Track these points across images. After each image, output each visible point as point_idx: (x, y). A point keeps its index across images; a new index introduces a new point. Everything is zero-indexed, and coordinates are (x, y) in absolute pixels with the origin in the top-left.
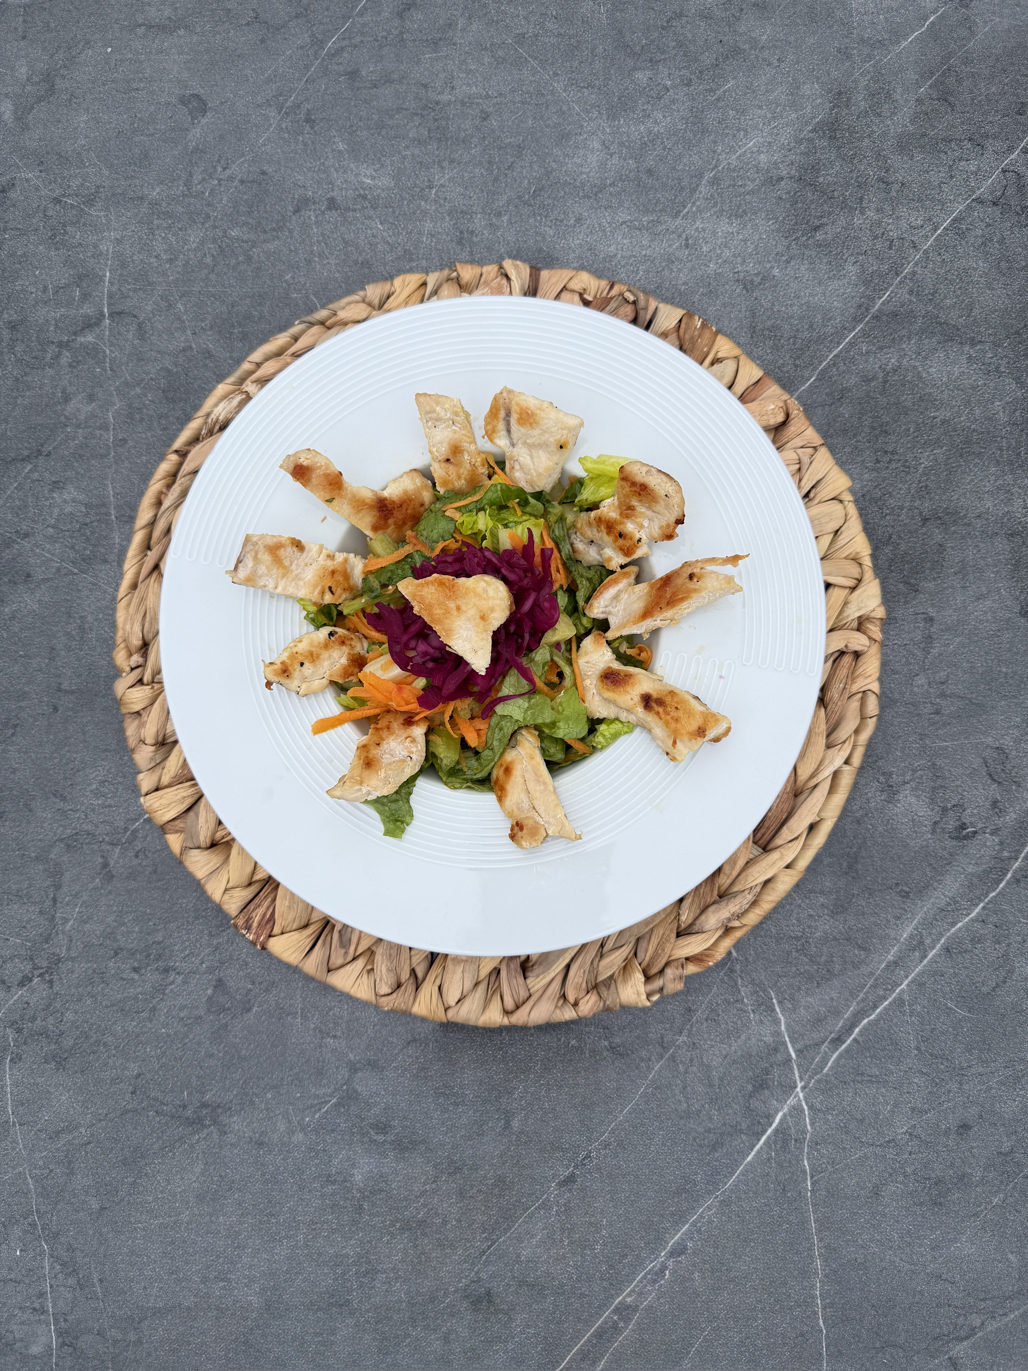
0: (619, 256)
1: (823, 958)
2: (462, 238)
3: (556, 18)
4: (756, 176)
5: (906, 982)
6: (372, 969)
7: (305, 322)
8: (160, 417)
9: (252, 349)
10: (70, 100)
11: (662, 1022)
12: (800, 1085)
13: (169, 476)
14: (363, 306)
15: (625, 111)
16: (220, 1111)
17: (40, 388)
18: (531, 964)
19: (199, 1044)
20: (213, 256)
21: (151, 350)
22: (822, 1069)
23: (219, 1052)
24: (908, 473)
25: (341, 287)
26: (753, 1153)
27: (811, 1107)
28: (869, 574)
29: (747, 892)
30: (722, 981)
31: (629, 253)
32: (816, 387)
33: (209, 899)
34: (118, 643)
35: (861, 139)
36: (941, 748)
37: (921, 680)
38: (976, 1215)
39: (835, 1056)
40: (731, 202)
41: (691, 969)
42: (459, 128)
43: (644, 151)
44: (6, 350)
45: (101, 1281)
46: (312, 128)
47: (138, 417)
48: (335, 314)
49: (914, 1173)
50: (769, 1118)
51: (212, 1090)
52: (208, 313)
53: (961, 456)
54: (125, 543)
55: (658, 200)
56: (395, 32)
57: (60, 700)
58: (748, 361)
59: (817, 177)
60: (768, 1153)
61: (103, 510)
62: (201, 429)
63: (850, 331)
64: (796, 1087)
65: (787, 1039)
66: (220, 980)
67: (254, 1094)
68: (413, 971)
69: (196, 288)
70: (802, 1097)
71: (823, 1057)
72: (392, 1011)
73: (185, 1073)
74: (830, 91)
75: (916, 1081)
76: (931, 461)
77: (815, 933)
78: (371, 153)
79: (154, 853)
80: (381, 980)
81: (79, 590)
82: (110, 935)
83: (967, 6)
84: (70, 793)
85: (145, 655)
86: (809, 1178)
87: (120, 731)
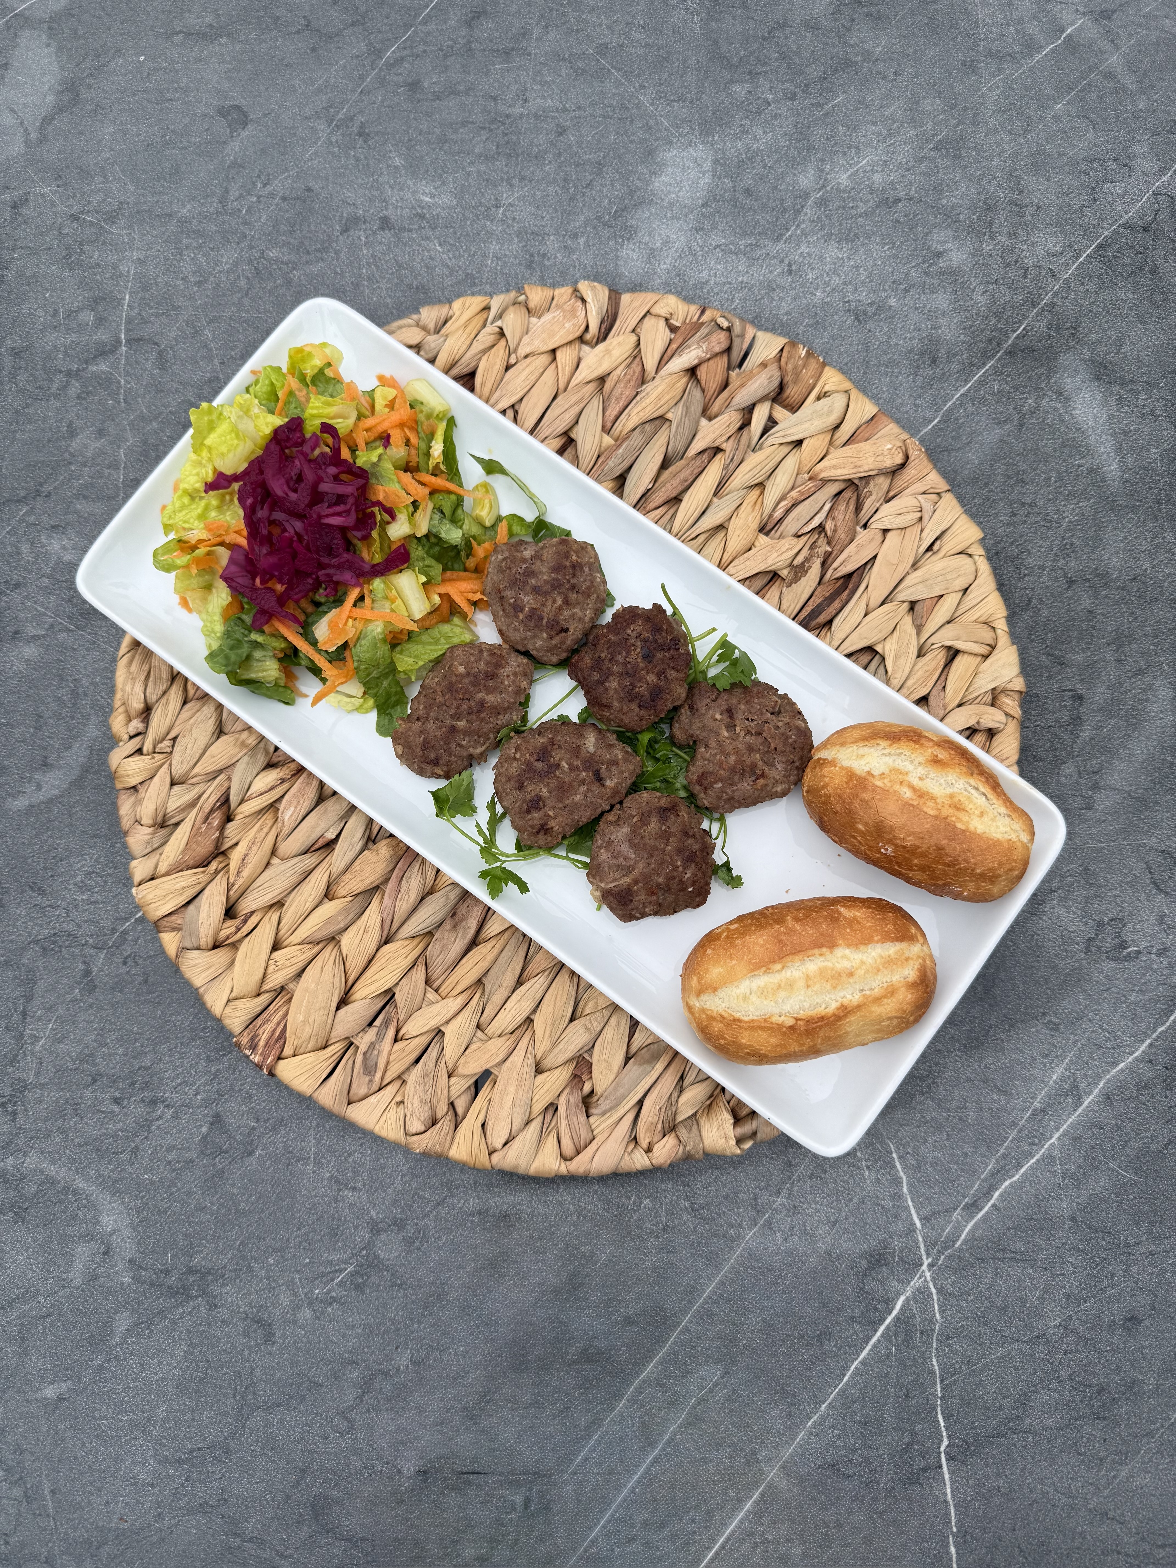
0: (712, 282)
1: (955, 1103)
2: (532, 262)
3: (643, 28)
4: (870, 197)
5: (1057, 1136)
6: (402, 1102)
10: (96, 111)
11: (756, 1179)
12: (926, 1262)
14: (417, 329)
15: (720, 126)
16: (210, 1278)
17: (43, 422)
18: (595, 1099)
19: (189, 1193)
20: (248, 278)
21: (172, 381)
22: (954, 1242)
23: (213, 1204)
24: (1050, 528)
25: (392, 313)
26: (868, 1348)
27: (940, 1291)
28: (1004, 639)
31: (723, 280)
32: (941, 429)
33: (208, 1014)
34: (116, 708)
35: (990, 159)
36: (1095, 851)
37: (1069, 769)
38: (1150, 1434)
39: (970, 1226)
40: (841, 225)
42: (532, 143)
43: (741, 169)
44: (6, 379)
45: (53, 1492)
46: (365, 142)
47: (153, 454)
49: (1071, 1378)
50: (889, 1304)
51: (201, 1252)
52: (239, 340)
53: (1112, 509)
55: (757, 223)
56: (462, 41)
57: (45, 776)
58: (861, 395)
59: (940, 199)
60: (887, 1348)
63: (979, 368)
64: (921, 1265)
65: (910, 1203)
66: (217, 1116)
67: (252, 1257)
68: (452, 1105)
69: (228, 313)
70: (929, 1278)
71: (955, 1228)
72: (426, 1155)
73: (170, 1229)
74: (954, 106)
75: (1070, 1260)
76: (1077, 515)
77: (944, 1072)
78: (431, 169)
79: (145, 960)
80: (412, 1115)
81: (74, 650)
82: (89, 1058)
83: (1109, 18)
84: (50, 886)
85: (146, 722)
86: (938, 1381)
87: (113, 813)
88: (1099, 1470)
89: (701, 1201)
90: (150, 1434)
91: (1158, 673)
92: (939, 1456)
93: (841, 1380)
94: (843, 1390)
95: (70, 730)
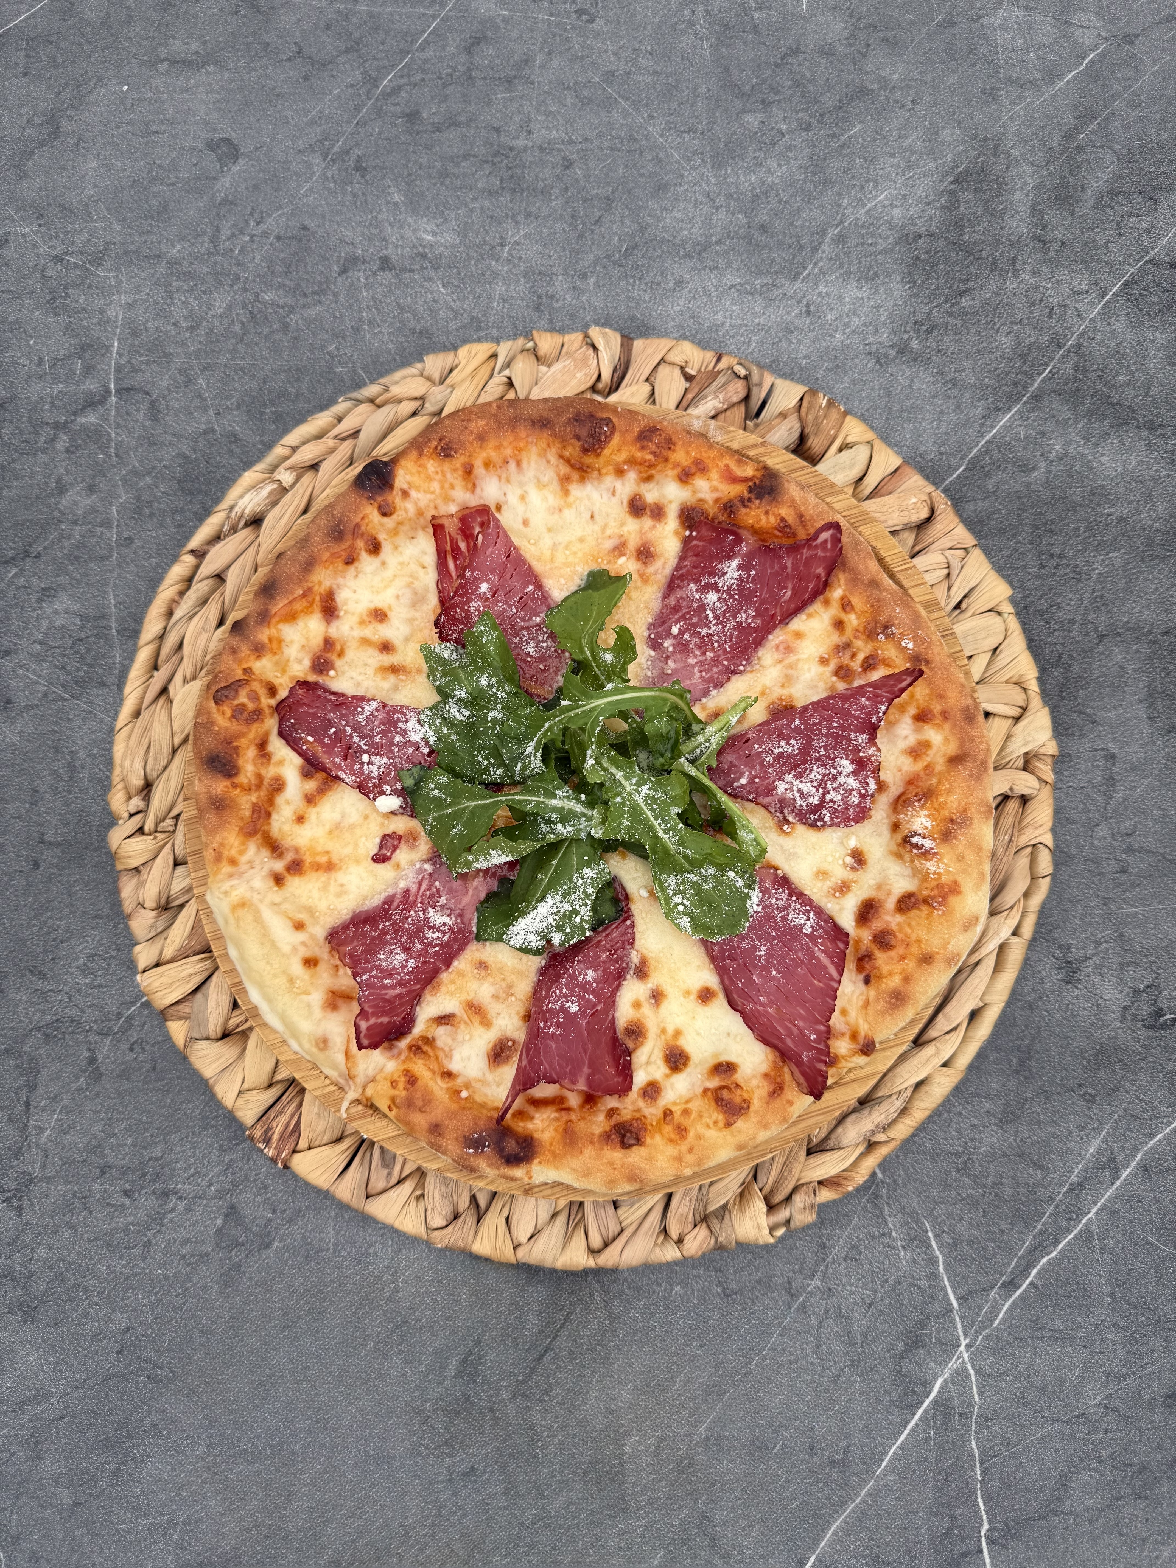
0: (728, 324)
1: (990, 1180)
2: (540, 304)
3: (651, 54)
4: (889, 233)
5: (1094, 1210)
6: (422, 1196)
7: (351, 399)
8: (174, 512)
9: (286, 431)
10: (78, 145)
11: (789, 1262)
12: (964, 1343)
13: (183, 581)
14: (421, 380)
15: (733, 158)
17: (31, 478)
19: (204, 1288)
20: (242, 323)
21: (166, 433)
22: (992, 1321)
24: (1079, 580)
25: (395, 360)
26: (906, 1432)
27: (978, 1372)
28: (1036, 701)
29: (894, 1098)
30: (865, 1209)
31: (739, 322)
32: (967, 478)
33: (219, 1104)
34: (115, 783)
35: (1012, 191)
36: (1129, 915)
37: (1102, 831)
39: (1007, 1305)
40: (860, 262)
41: (826, 1195)
42: (537, 177)
43: (756, 204)
46: (363, 177)
47: (147, 511)
48: (387, 389)
49: (1112, 1457)
50: (926, 1385)
52: (235, 389)
53: (1142, 560)
54: (127, 662)
55: (774, 260)
56: (461, 69)
57: (42, 854)
58: (883, 446)
59: (961, 235)
60: (925, 1431)
61: (102, 623)
62: (223, 526)
63: (1005, 413)
64: (959, 1346)
65: (947, 1283)
66: (232, 1207)
68: (474, 1198)
69: (222, 360)
70: (967, 1359)
71: (992, 1307)
72: (447, 1249)
73: (186, 1326)
74: (974, 137)
75: (1110, 1337)
76: (1107, 566)
77: (979, 1148)
78: (432, 206)
79: (153, 1046)
80: (433, 1209)
81: (69, 720)
82: (96, 1149)
83: (1132, 43)
84: (51, 970)
85: (147, 798)
86: (978, 1464)
87: (116, 892)
88: (1142, 1551)
89: (733, 1286)
90: (171, 1538)
92: (980, 1541)
93: (880, 1466)
94: (882, 1477)
95: (68, 805)
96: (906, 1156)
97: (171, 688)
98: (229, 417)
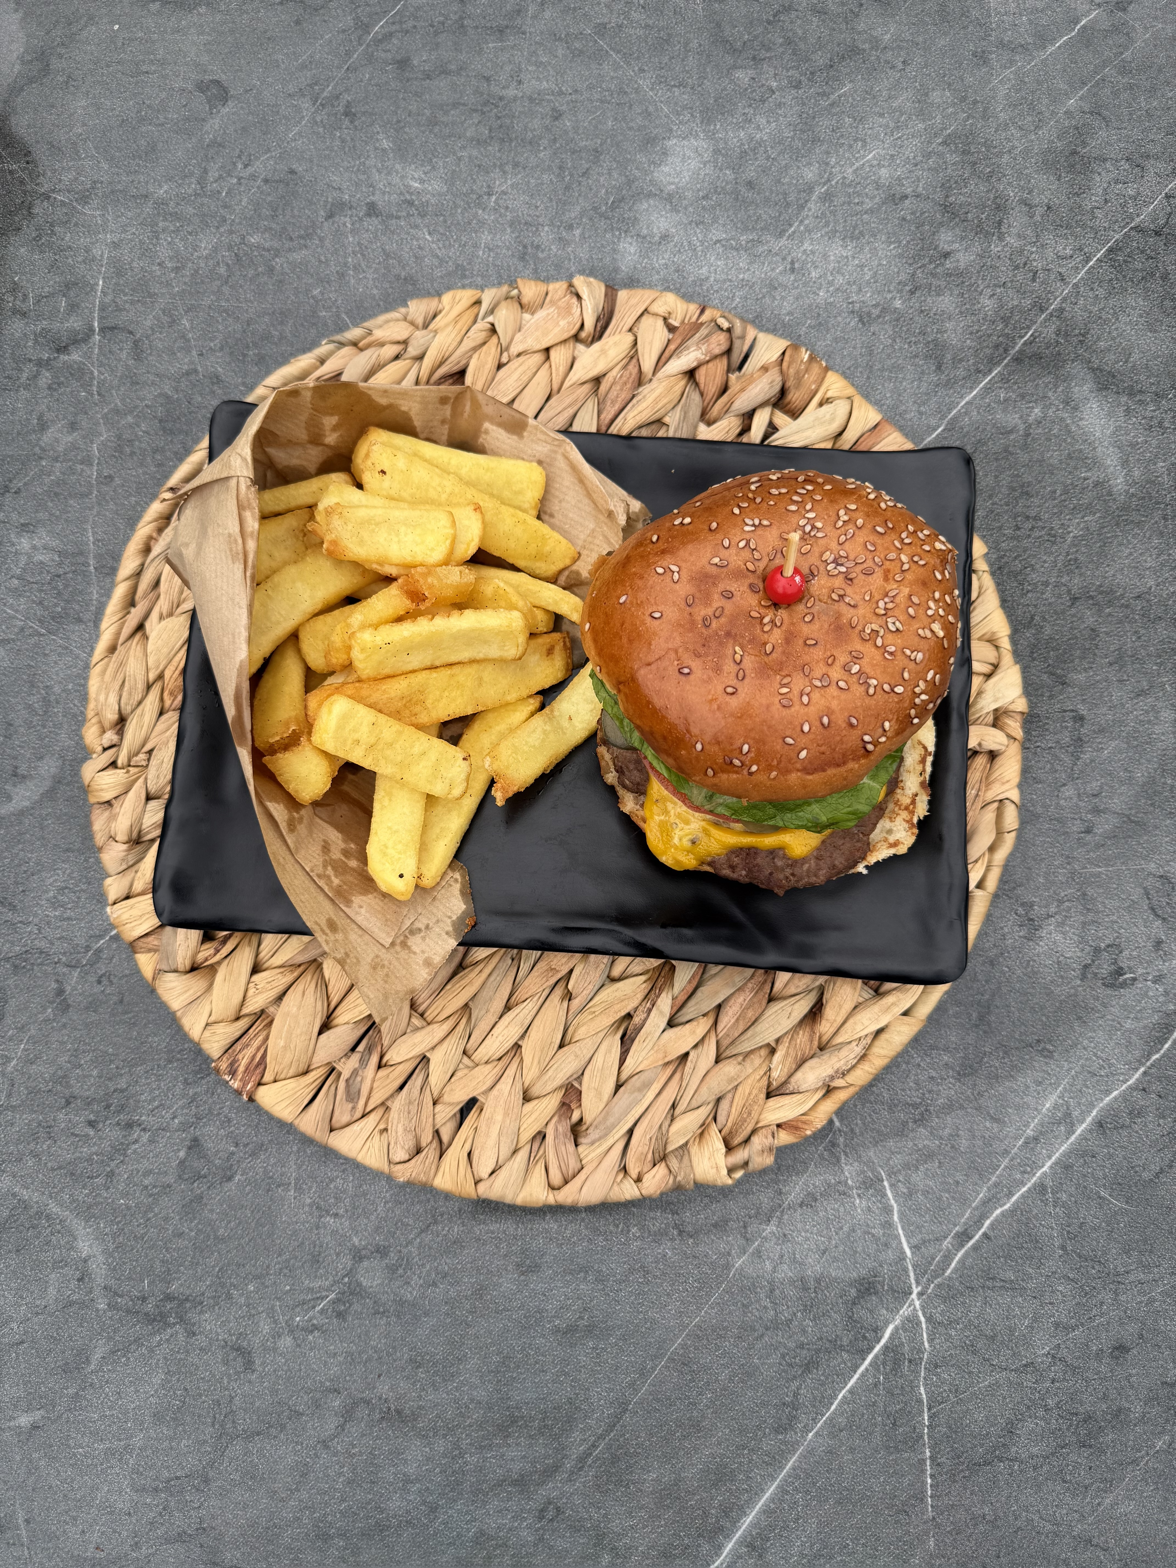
0: (712, 279)
1: (947, 1131)
2: (525, 254)
3: (643, 7)
4: (876, 192)
5: (1049, 1164)
6: (386, 1130)
7: (334, 342)
8: (155, 451)
9: (268, 373)
10: (67, 83)
11: (746, 1208)
12: (916, 1290)
13: (161, 518)
14: (404, 324)
15: (723, 114)
16: (188, 1305)
17: (12, 414)
18: (584, 1127)
19: (166, 1219)
20: (228, 265)
21: (148, 372)
22: (944, 1270)
23: (191, 1230)
24: (1054, 543)
25: (379, 304)
26: (856, 1376)
27: (929, 1320)
28: (1008, 659)
29: (854, 1044)
30: (821, 1156)
31: (724, 277)
32: (945, 438)
33: (186, 1037)
34: (89, 716)
35: (1000, 154)
36: (1092, 875)
37: (1069, 791)
38: (1135, 1462)
39: (960, 1255)
40: (845, 221)
41: (785, 1138)
42: (526, 127)
43: (744, 160)
45: (27, 1521)
46: (352, 122)
47: (128, 450)
48: (370, 333)
49: (1058, 1406)
50: (877, 1332)
51: (179, 1279)
52: (218, 331)
53: (1117, 524)
54: (104, 599)
55: (760, 216)
56: (454, 17)
57: (15, 787)
58: (864, 402)
59: (947, 196)
60: (875, 1377)
61: (81, 559)
62: (203, 464)
63: (985, 375)
64: (911, 1293)
66: (195, 1140)
67: (231, 1285)
68: (437, 1132)
69: (206, 302)
70: (918, 1307)
71: (945, 1256)
72: (409, 1184)
73: (147, 1256)
74: (964, 99)
75: (1060, 1288)
76: (1082, 529)
77: (936, 1100)
78: (420, 153)
79: (120, 979)
80: (396, 1143)
81: (46, 655)
82: (62, 1079)
83: (1124, 10)
84: (21, 901)
85: (121, 732)
86: (926, 1410)
87: (87, 827)
88: (1085, 1498)
90: (127, 1463)
91: (1161, 694)
93: (829, 1409)
94: (831, 1419)
95: (42, 740)
96: (863, 1105)
97: (148, 625)
98: (212, 359)
